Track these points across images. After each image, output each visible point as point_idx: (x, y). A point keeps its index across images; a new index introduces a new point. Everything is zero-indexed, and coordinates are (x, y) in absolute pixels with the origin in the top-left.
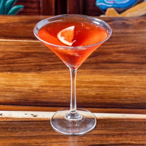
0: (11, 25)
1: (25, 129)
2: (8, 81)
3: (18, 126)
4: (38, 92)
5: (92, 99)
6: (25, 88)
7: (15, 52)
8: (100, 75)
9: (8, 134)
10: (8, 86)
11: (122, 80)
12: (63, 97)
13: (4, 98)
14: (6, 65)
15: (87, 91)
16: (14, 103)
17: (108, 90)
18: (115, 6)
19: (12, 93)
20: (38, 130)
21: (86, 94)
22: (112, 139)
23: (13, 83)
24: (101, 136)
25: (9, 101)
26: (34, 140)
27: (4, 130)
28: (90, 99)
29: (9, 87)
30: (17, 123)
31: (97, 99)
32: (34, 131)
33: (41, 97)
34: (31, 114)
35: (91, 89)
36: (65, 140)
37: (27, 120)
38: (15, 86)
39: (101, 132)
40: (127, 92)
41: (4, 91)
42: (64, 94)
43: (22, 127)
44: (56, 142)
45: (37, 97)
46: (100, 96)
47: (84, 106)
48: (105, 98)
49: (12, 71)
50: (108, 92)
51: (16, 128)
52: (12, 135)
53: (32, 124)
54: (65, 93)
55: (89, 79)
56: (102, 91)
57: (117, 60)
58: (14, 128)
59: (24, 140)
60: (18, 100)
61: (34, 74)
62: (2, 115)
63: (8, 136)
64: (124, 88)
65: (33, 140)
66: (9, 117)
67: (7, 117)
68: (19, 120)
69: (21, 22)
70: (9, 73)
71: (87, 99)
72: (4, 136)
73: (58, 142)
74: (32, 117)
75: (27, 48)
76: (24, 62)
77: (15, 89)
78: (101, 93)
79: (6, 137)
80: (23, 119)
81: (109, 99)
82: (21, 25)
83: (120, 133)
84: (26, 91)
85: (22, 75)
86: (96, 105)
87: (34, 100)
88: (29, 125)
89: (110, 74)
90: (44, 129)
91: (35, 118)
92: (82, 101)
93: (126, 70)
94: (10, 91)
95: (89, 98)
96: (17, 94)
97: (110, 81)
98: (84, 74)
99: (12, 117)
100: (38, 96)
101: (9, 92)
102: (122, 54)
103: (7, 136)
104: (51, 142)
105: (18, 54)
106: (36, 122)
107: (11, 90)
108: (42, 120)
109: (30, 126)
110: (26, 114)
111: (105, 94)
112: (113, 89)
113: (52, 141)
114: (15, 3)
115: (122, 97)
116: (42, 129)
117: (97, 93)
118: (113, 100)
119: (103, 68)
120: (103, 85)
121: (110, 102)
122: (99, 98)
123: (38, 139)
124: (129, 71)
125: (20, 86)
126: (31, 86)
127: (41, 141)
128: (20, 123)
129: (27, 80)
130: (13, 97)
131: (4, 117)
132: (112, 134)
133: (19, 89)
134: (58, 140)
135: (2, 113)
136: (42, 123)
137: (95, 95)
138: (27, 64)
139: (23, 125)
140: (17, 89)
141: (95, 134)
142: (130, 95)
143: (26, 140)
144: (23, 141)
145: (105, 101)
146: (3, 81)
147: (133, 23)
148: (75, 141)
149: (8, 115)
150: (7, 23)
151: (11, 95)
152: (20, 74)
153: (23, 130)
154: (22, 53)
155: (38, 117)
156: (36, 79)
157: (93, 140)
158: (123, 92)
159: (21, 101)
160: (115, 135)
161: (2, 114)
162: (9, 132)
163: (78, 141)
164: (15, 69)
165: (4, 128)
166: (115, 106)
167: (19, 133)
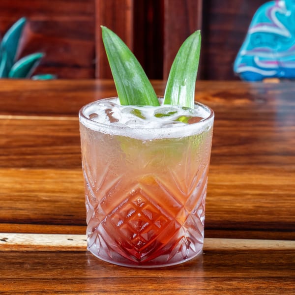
1: (70, 266)
2: (21, 183)
3: (50, 259)
5: (244, 216)
6: (65, 195)
7: (38, 137)
8: (261, 174)
9: (23, 274)
10: (20, 191)
13: (11, 211)
14: (15, 157)
15: (230, 201)
16: (39, 220)
17: (286, 200)
18: (282, 74)
19: (31, 203)
21: (228, 207)
23: (33, 187)
24: (278, 281)
25: (23, 218)
26: (95, 285)
27: (13, 267)
28: (239, 215)
29: (23, 194)
30: (48, 254)
31: (259, 216)
32: (93, 269)
35: (239, 198)
36: (181, 287)
37: (75, 250)
38: (40, 191)
39: (279, 273)
41: (11, 200)
43: (60, 261)
44: (156, 290)
48: (280, 214)
49: (30, 165)
50: (287, 204)
51: (44, 264)
52: (35, 276)
55: (231, 181)
56: (271, 202)
58: (39, 263)
59: (68, 286)
60: (48, 214)
62: (6, 240)
63: (24, 277)
65: (92, 285)
66: (27, 243)
67: (19, 243)
68: (53, 250)
69: (50, 90)
70: (22, 170)
71: (233, 215)
72: (13, 277)
73: (161, 290)
75: (69, 130)
76: (61, 152)
77: (39, 196)
78: (269, 205)
79: (18, 280)
80: (63, 247)
81: (291, 215)
82: (50, 94)
84: (69, 200)
85: (56, 174)
86: (258, 225)
88: (79, 258)
89: (287, 174)
92: (218, 219)
94: (27, 200)
96: (45, 204)
97: (288, 186)
98: (218, 173)
99: (32, 244)
101: (24, 202)
103: (20, 277)
104: (143, 290)
105: (46, 139)
107: (28, 198)
109: (82, 261)
110: (72, 240)
111: (279, 207)
113: (144, 287)
117: (257, 205)
120: (272, 193)
122: (265, 214)
123: (106, 283)
125: (53, 192)
127: (114, 287)
128: (54, 254)
129: (72, 182)
130: (36, 209)
131: (13, 244)
133: (50, 197)
134: (162, 286)
135: (6, 237)
137: (252, 208)
138: (70, 156)
139: (65, 258)
143: (74, 285)
144: (64, 287)
145: (281, 220)
146: (7, 183)
148: (207, 288)
149: (22, 240)
150: (15, 91)
151: (29, 207)
152: (51, 173)
153: (63, 267)
154: (58, 138)
157: (258, 288)
159: (55, 217)
161: (7, 239)
162: (26, 270)
163: (217, 289)
164: (40, 163)
165: (13, 263)
167: (54, 272)
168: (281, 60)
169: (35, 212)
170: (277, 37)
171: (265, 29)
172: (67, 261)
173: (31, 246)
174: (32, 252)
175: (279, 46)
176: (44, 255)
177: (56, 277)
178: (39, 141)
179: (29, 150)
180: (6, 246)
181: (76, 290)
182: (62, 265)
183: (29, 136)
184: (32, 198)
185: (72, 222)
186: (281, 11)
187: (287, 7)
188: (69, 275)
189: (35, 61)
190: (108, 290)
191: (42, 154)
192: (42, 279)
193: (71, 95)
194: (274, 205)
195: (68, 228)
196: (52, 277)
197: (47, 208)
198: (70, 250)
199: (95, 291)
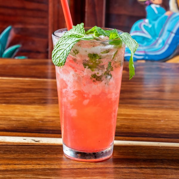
0: (9, 66)
1: (23, 152)
2: (2, 112)
3: (13, 149)
4: (42, 121)
6: (24, 118)
7: (14, 88)
8: (126, 109)
10: (1, 115)
11: (156, 114)
16: (10, 130)
17: (138, 121)
18: (147, 58)
19: (7, 121)
20: (41, 153)
23: (8, 113)
24: (127, 161)
25: (2, 128)
26: (35, 161)
29: (3, 117)
30: (13, 146)
31: (123, 129)
32: (34, 154)
33: (46, 125)
34: (32, 140)
37: (27, 144)
38: (12, 115)
39: (127, 156)
40: (163, 124)
43: (18, 150)
44: (65, 164)
45: (40, 125)
46: (126, 126)
48: (133, 129)
49: (8, 103)
50: (137, 124)
51: (10, 151)
52: (5, 157)
53: (33, 148)
56: (130, 122)
58: (8, 151)
59: (21, 161)
60: (15, 127)
61: (37, 106)
64: (160, 120)
65: (33, 161)
66: (2, 141)
68: (15, 144)
69: (22, 64)
70: (4, 105)
73: (67, 164)
74: (33, 142)
75: (30, 85)
77: (11, 118)
78: (128, 124)
80: (21, 143)
81: (138, 129)
82: (22, 66)
84: (27, 120)
85: (21, 107)
86: (121, 134)
87: (36, 128)
88: (28, 148)
89: (140, 109)
90: (49, 153)
91: (37, 143)
94: (4, 120)
96: (14, 122)
99: (5, 141)
100: (43, 124)
105: (17, 90)
106: (38, 147)
107: (5, 119)
108: (47, 145)
109: (30, 150)
110: (25, 139)
111: (133, 125)
112: (144, 121)
113: (59, 163)
114: (15, 54)
115: (156, 128)
116: (46, 152)
117: (122, 124)
118: (144, 130)
119: (130, 103)
120: (130, 118)
121: (140, 132)
125: (19, 116)
126: (33, 116)
128: (16, 146)
129: (28, 111)
130: (8, 124)
133: (16, 118)
134: (68, 162)
136: (47, 147)
138: (29, 98)
139: (21, 148)
140: (14, 119)
142: (167, 127)
144: (19, 162)
145: (133, 131)
150: (3, 65)
151: (5, 123)
152: (18, 106)
153: (20, 152)
154: (24, 89)
155: (41, 142)
156: (39, 110)
158: (158, 124)
159: (18, 128)
160: (147, 160)
162: (1, 154)
164: (12, 101)
166: (147, 136)
167: (15, 155)
168: (146, 51)
169: (8, 126)
170: (144, 39)
171: (138, 34)
172: (22, 150)
173: (4, 142)
174: (4, 145)
175: (145, 43)
176: (11, 146)
177: (15, 157)
178: (14, 90)
179: (8, 95)
181: (25, 164)
182: (19, 151)
183: (9, 88)
184: (7, 119)
185: (27, 131)
186: (146, 25)
187: (150, 23)
188: (22, 156)
189: (16, 49)
190: (41, 164)
191: (15, 97)
192: (8, 158)
193: (33, 67)
194: (130, 124)
195: (24, 134)
196: (14, 157)
197: (14, 124)
198: (24, 144)
199: (34, 164)
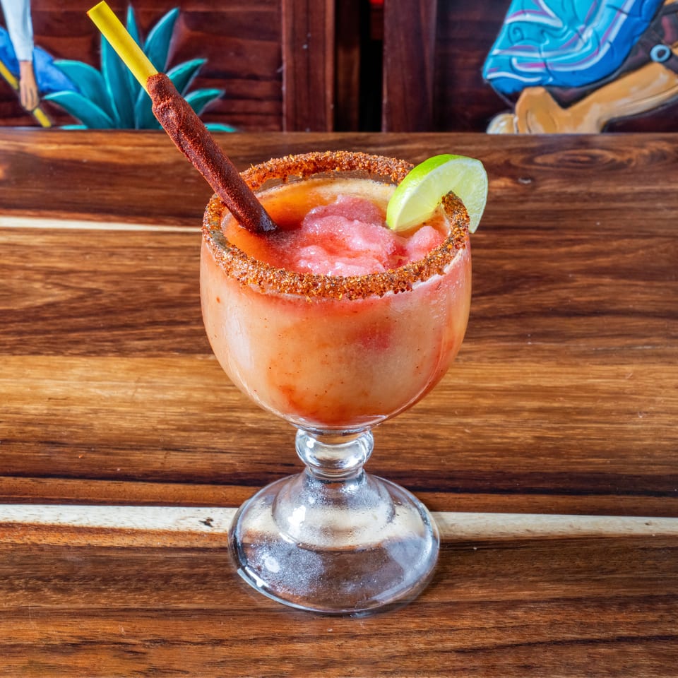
2: (214, 391)
5: (524, 461)
8: (538, 362)
10: (215, 409)
11: (622, 383)
12: (420, 452)
13: (209, 455)
15: (501, 426)
17: (577, 421)
21: (499, 440)
22: (620, 617)
24: (578, 609)
25: (227, 471)
27: (228, 584)
28: (516, 459)
29: (220, 415)
31: (542, 458)
36: (451, 623)
38: (243, 408)
39: (576, 588)
40: (646, 430)
41: (205, 429)
42: (419, 440)
44: (419, 632)
46: (550, 445)
47: (501, 485)
48: (569, 455)
50: (578, 431)
54: (425, 436)
55: (500, 379)
57: (590, 302)
60: (259, 463)
62: (211, 523)
63: (246, 607)
64: (633, 413)
71: (507, 459)
72: (230, 607)
73: (426, 632)
77: (243, 420)
78: (553, 435)
79: (239, 612)
81: (584, 457)
83: (646, 592)
86: (542, 481)
89: (574, 361)
92: (489, 468)
93: (629, 342)
94: (228, 430)
95: (513, 456)
96: (252, 439)
97: (578, 388)
98: (479, 360)
101: (224, 434)
102: (607, 280)
103: (241, 607)
104: (402, 633)
107: (229, 425)
111: (567, 438)
112: (593, 418)
113: (404, 626)
114: (191, 82)
115: (630, 450)
117: (537, 434)
118: (601, 460)
119: (545, 335)
120: (556, 405)
121: (589, 469)
122: (550, 455)
124: (641, 345)
127: (364, 627)
130: (241, 451)
131: (221, 531)
132: (617, 597)
133: (256, 421)
134: (427, 624)
135: (212, 517)
137: (531, 441)
140: (252, 423)
141: (558, 600)
142: (657, 442)
144: (300, 627)
145: (571, 467)
146: (195, 389)
147: (627, 157)
148: (486, 626)
157: (553, 624)
158: (633, 431)
160: (629, 603)
161: (212, 520)
163: (499, 628)
165: (227, 576)
166: (610, 487)
168: (549, 61)
171: (529, 18)
175: (547, 41)
180: (212, 536)
184: (235, 425)
190: (358, 632)
197: (256, 448)
199: (340, 636)
